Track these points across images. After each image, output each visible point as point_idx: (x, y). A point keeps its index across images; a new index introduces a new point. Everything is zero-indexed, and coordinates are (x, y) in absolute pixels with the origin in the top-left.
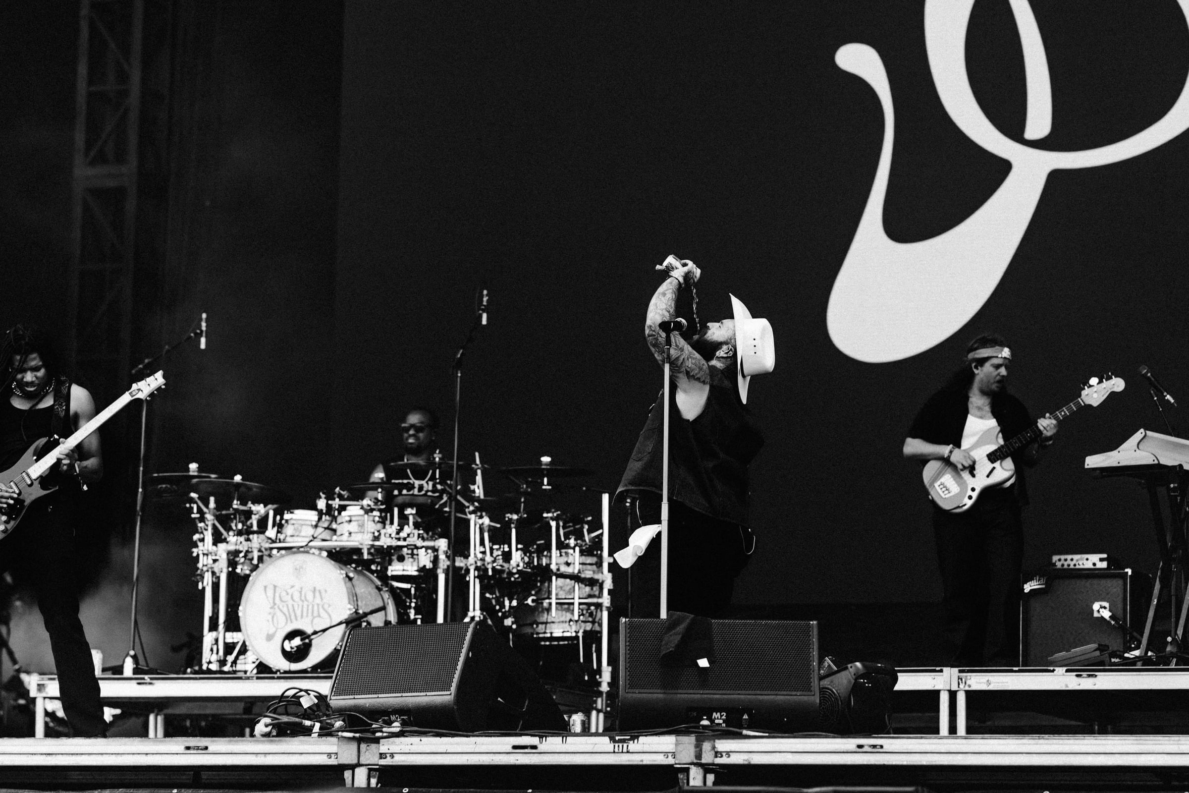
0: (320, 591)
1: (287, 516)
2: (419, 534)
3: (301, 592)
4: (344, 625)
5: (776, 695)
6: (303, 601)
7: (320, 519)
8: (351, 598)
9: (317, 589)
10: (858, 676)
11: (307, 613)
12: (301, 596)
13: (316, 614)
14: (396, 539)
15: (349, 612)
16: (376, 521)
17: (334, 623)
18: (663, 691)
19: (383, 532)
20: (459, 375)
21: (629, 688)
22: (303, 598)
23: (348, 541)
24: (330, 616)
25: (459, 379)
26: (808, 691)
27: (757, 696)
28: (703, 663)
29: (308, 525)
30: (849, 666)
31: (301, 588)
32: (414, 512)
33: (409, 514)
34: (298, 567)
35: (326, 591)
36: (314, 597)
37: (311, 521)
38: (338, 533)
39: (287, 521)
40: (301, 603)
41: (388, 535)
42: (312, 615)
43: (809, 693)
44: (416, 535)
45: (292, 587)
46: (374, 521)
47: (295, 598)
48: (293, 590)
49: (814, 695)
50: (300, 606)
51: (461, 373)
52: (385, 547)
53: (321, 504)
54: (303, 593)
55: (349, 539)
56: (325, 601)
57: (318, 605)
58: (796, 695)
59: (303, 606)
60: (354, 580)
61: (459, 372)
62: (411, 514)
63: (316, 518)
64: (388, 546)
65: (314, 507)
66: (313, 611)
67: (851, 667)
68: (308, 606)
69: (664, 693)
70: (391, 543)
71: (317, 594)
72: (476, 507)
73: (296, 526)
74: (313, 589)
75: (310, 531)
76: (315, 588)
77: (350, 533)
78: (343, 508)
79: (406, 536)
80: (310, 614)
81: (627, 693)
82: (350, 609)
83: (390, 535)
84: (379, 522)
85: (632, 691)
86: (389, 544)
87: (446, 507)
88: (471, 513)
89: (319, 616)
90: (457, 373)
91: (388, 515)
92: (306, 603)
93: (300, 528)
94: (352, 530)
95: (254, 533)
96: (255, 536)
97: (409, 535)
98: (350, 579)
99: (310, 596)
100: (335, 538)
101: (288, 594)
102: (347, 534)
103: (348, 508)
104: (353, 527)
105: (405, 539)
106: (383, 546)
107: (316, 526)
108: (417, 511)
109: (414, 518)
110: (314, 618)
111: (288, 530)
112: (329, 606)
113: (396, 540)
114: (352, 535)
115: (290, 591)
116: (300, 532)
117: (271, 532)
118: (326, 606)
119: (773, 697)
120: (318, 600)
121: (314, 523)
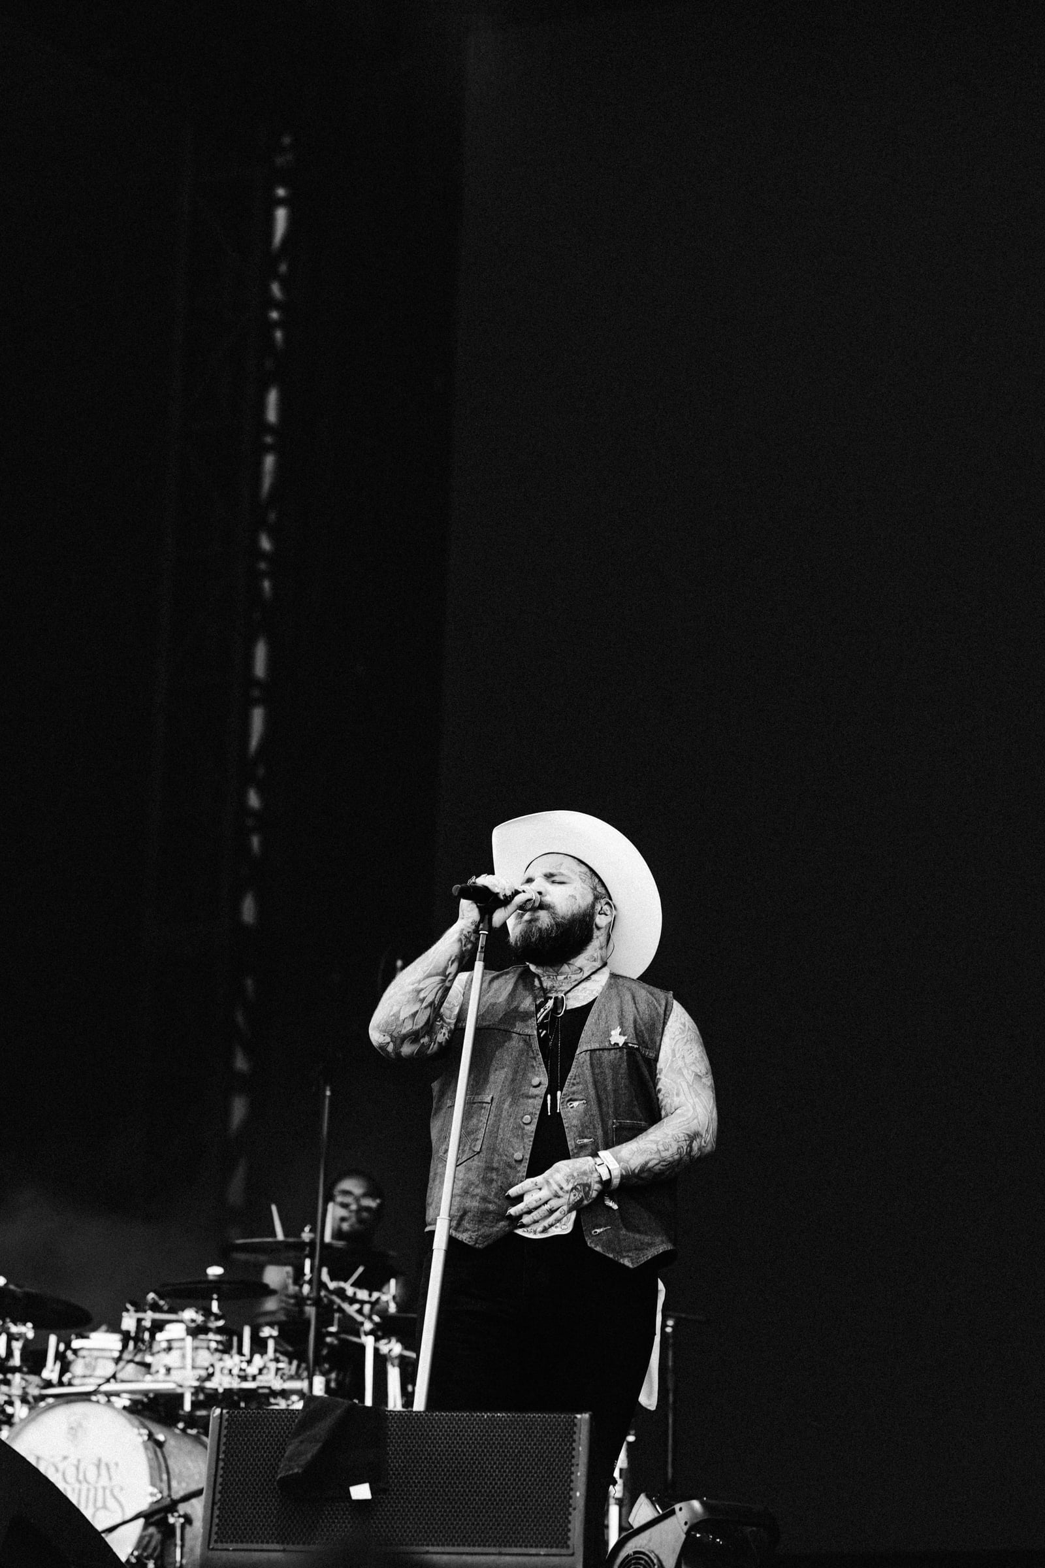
0: (107, 1465)
1: (76, 1344)
2: (278, 1369)
3: (78, 1469)
4: (141, 1521)
5: (500, 1554)
6: (79, 1482)
7: (125, 1346)
8: (156, 1474)
9: (104, 1460)
10: (693, 1528)
11: (87, 1502)
12: (77, 1476)
13: (99, 1504)
14: (239, 1377)
15: (151, 1500)
16: (212, 1350)
17: (128, 1517)
18: (282, 1548)
19: (218, 1365)
20: (328, 1093)
21: (216, 1541)
22: (81, 1477)
23: (164, 1381)
24: (121, 1506)
25: (327, 1102)
26: (562, 1547)
27: (464, 1557)
28: (361, 1492)
29: (107, 1358)
30: (677, 1507)
31: (79, 1461)
32: (275, 1333)
33: (268, 1338)
34: (74, 1425)
35: (117, 1464)
36: (99, 1475)
37: (111, 1350)
38: (153, 1369)
39: (75, 1352)
40: (77, 1486)
41: (226, 1371)
42: (95, 1506)
43: (564, 1551)
44: (273, 1371)
45: (65, 1458)
46: (208, 1348)
47: (69, 1479)
48: (66, 1463)
49: (573, 1555)
50: (77, 1491)
51: (332, 1091)
52: (221, 1390)
53: (129, 1322)
54: (81, 1470)
55: (168, 1378)
56: (114, 1483)
57: (104, 1488)
58: (537, 1555)
59: (80, 1490)
60: (167, 1446)
61: (328, 1088)
62: (271, 1337)
63: (119, 1346)
64: (225, 1390)
65: (115, 1327)
66: (95, 1500)
67: (681, 1509)
68: (88, 1490)
69: (284, 1551)
70: (231, 1383)
71: (104, 1471)
72: (376, 1324)
73: (87, 1360)
74: (96, 1462)
75: (109, 1368)
76: (100, 1460)
77: (168, 1370)
78: (158, 1326)
79: (256, 1371)
80: (91, 1504)
81: (213, 1549)
82: (152, 1495)
83: (230, 1371)
84: (217, 1350)
85: (219, 1546)
86: (227, 1386)
87: (332, 1325)
88: (367, 1334)
89: (105, 1507)
90: (324, 1091)
91: (235, 1339)
92: (85, 1486)
93: (93, 1363)
94: (171, 1365)
95: (14, 1370)
96: (18, 1376)
97: (261, 1371)
98: (160, 1445)
99: (92, 1474)
100: (148, 1377)
101: (57, 1470)
102: (163, 1371)
103: (168, 1327)
104: (172, 1359)
105: (254, 1378)
106: (216, 1390)
107: (118, 1360)
108: (280, 1331)
109: (276, 1343)
110: (97, 1509)
111: (78, 1368)
112: (122, 1489)
113: (239, 1380)
114: (172, 1372)
115: (61, 1466)
116: (94, 1369)
117: (51, 1371)
118: (116, 1492)
119: (492, 1558)
120: (104, 1481)
121: (116, 1354)
